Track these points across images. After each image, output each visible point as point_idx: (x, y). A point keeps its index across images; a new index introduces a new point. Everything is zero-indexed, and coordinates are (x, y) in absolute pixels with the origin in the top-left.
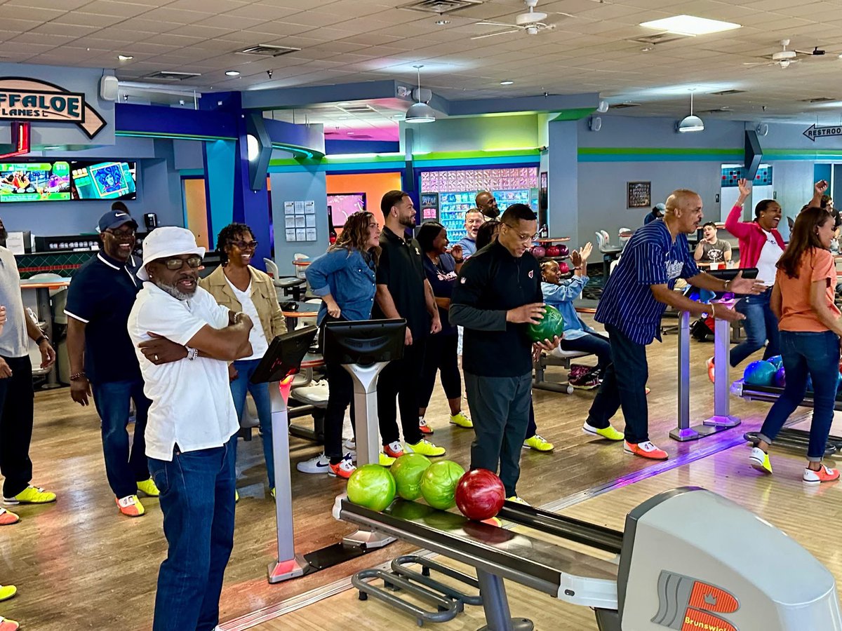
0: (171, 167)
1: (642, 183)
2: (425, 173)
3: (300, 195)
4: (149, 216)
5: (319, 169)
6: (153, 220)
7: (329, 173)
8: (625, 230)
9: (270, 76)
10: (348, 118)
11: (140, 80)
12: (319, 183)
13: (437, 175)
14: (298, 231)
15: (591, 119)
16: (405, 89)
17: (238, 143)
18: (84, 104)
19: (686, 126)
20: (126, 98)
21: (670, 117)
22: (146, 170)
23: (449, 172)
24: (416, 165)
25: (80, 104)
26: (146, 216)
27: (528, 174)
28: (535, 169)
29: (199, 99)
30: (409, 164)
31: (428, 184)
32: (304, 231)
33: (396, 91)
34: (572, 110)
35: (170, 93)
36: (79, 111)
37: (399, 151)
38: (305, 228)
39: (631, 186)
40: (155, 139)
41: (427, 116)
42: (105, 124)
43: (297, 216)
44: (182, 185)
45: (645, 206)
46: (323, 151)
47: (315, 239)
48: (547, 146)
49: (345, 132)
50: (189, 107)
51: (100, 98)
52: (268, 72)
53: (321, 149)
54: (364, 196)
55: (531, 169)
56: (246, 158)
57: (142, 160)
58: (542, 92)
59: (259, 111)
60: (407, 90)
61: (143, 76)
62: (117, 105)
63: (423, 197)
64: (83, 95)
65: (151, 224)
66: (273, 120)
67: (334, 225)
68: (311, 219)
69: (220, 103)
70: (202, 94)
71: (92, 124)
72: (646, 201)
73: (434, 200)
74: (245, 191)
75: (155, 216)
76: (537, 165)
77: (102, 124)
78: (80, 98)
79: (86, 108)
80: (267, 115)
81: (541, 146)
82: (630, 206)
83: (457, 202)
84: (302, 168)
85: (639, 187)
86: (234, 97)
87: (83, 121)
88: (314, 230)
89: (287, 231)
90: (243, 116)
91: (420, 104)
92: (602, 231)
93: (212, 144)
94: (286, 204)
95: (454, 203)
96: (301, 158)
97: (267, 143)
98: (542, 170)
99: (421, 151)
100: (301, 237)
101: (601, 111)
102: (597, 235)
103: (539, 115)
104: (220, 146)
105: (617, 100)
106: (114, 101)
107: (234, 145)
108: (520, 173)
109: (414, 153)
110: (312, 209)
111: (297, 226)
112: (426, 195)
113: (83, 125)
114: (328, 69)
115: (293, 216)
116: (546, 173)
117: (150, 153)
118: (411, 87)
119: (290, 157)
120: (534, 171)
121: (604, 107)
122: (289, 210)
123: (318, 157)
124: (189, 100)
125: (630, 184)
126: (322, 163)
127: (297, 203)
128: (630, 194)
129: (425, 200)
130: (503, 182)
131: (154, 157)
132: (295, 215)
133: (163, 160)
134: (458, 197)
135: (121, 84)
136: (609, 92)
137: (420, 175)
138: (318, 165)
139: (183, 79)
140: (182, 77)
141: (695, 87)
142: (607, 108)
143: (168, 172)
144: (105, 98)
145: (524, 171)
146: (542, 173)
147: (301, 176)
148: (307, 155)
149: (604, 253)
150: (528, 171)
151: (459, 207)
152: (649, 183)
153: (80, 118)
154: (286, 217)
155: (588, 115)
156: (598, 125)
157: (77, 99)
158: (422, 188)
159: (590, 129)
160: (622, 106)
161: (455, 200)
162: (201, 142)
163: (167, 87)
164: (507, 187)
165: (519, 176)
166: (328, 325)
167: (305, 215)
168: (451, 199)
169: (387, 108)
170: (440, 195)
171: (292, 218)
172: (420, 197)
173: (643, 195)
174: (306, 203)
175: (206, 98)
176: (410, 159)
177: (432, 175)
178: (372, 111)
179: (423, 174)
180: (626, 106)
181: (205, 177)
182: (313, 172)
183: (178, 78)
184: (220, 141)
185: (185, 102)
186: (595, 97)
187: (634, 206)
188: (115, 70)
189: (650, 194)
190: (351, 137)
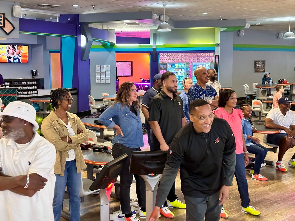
0: (45, 48)
1: (261, 61)
2: (161, 54)
3: (103, 62)
4: (34, 71)
5: (112, 50)
6: (35, 73)
7: (117, 52)
8: (256, 84)
9: (94, 7)
10: (127, 27)
11: (32, 7)
12: (112, 56)
13: (166, 55)
14: (102, 78)
15: (239, 31)
16: (156, 15)
17: (77, 38)
18: (5, 19)
19: (287, 36)
20: (25, 16)
21: (274, 31)
22: (33, 50)
23: (172, 54)
24: (157, 50)
25: (2, 19)
26: (32, 71)
27: (209, 55)
28: (213, 53)
29: (59, 17)
30: (154, 49)
31: (162, 59)
32: (104, 78)
33: (152, 16)
34: (232, 27)
35: (46, 14)
36: (2, 22)
37: (150, 43)
38: (105, 77)
39: (256, 62)
40: (38, 36)
41: (168, 29)
42: (14, 28)
43: (101, 72)
44: (50, 56)
45: (262, 72)
46: (115, 42)
47: (109, 82)
48: (219, 43)
49: (124, 33)
50: (54, 21)
51: (12, 16)
52: (93, 6)
53: (114, 41)
54: (132, 62)
55: (211, 53)
56: (80, 45)
57: (31, 44)
58: (220, 18)
59: (87, 23)
60: (157, 16)
61: (33, 6)
62: (20, 19)
63: (160, 65)
64: (4, 14)
65: (35, 75)
66: (93, 28)
67: (118, 75)
68: (108, 73)
69: (69, 19)
70: (61, 15)
71: (8, 28)
72: (263, 69)
73: (165, 66)
74: (79, 61)
75: (37, 71)
76: (214, 51)
77: (13, 28)
78: (3, 16)
79: (6, 20)
80: (90, 25)
81: (216, 43)
82: (256, 72)
83: (176, 68)
84: (105, 49)
85: (260, 63)
86: (76, 17)
87: (4, 27)
88: (109, 78)
89: (97, 78)
90: (79, 26)
91: (164, 23)
92: (246, 84)
93: (65, 38)
94: (97, 66)
95: (174, 68)
96: (104, 45)
97: (90, 38)
98: (216, 54)
99: (160, 43)
100: (103, 81)
101: (246, 28)
102: (244, 86)
103: (215, 29)
104: (68, 39)
105: (253, 23)
106: (19, 17)
107: (75, 39)
108: (205, 55)
109: (157, 44)
110: (109, 69)
111: (101, 77)
112: (162, 64)
113: (4, 28)
114: (121, 5)
115: (100, 72)
116: (218, 55)
117: (35, 42)
118: (159, 14)
119: (99, 44)
120: (212, 54)
121: (248, 26)
122: (98, 68)
123: (112, 45)
124: (54, 18)
125: (256, 61)
126: (114, 47)
127: (102, 66)
128: (256, 66)
129: (161, 66)
130: (198, 59)
131: (37, 43)
132: (101, 71)
133: (42, 45)
134: (176, 65)
135: (23, 9)
136: (251, 19)
137: (159, 54)
138: (112, 48)
139: (52, 8)
140: (52, 7)
141: (292, 18)
142: (249, 27)
143: (43, 51)
144: (15, 16)
145: (207, 54)
146: (216, 56)
147: (104, 53)
148: (107, 44)
149: (247, 95)
150: (209, 54)
151: (177, 70)
152: (265, 61)
153: (2, 25)
154: (97, 72)
155: (239, 29)
156: (242, 34)
157: (2, 16)
158: (160, 61)
159: (239, 35)
160: (255, 25)
161: (175, 67)
162: (59, 37)
163: (44, 11)
164: (199, 61)
165: (205, 57)
166: (134, 153)
167: (105, 71)
168: (173, 66)
169: (146, 24)
170: (168, 64)
171: (99, 72)
172: (159, 64)
173: (261, 67)
174: (106, 66)
175: (62, 17)
176: (155, 47)
177: (164, 55)
178: (138, 24)
179: (160, 54)
180: (257, 25)
181: (60, 52)
182: (110, 51)
183: (50, 7)
184: (68, 37)
185: (53, 18)
186: (244, 21)
187: (257, 72)
188: (20, 2)
189: (265, 66)
190: (127, 35)
